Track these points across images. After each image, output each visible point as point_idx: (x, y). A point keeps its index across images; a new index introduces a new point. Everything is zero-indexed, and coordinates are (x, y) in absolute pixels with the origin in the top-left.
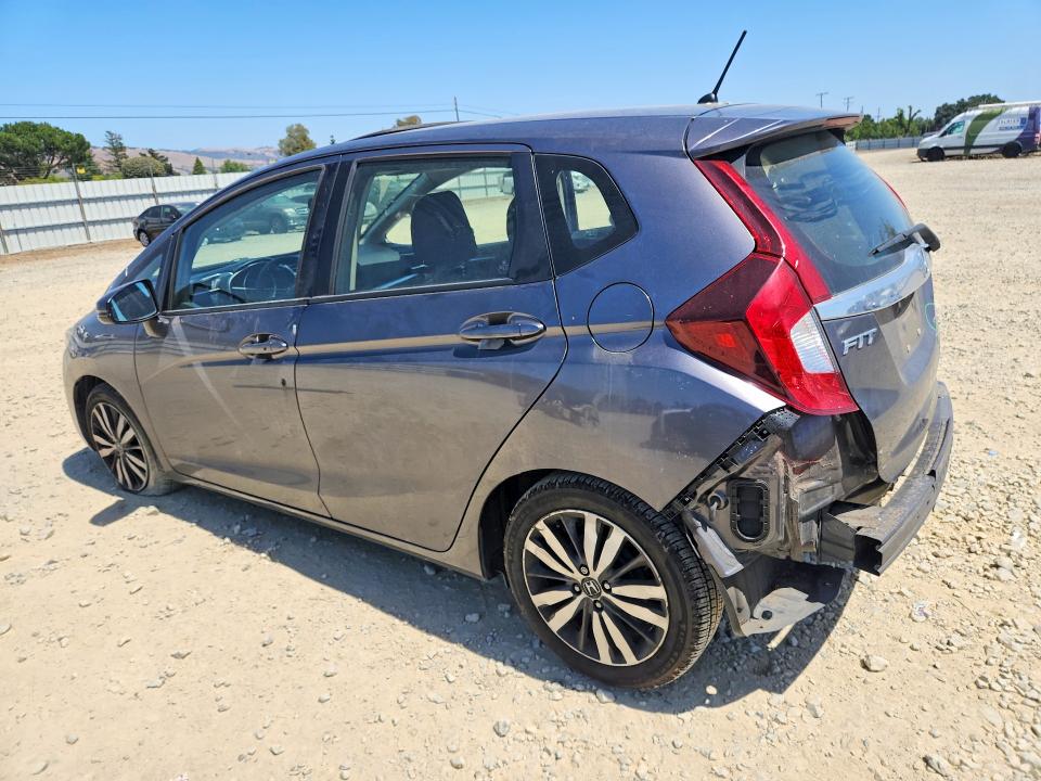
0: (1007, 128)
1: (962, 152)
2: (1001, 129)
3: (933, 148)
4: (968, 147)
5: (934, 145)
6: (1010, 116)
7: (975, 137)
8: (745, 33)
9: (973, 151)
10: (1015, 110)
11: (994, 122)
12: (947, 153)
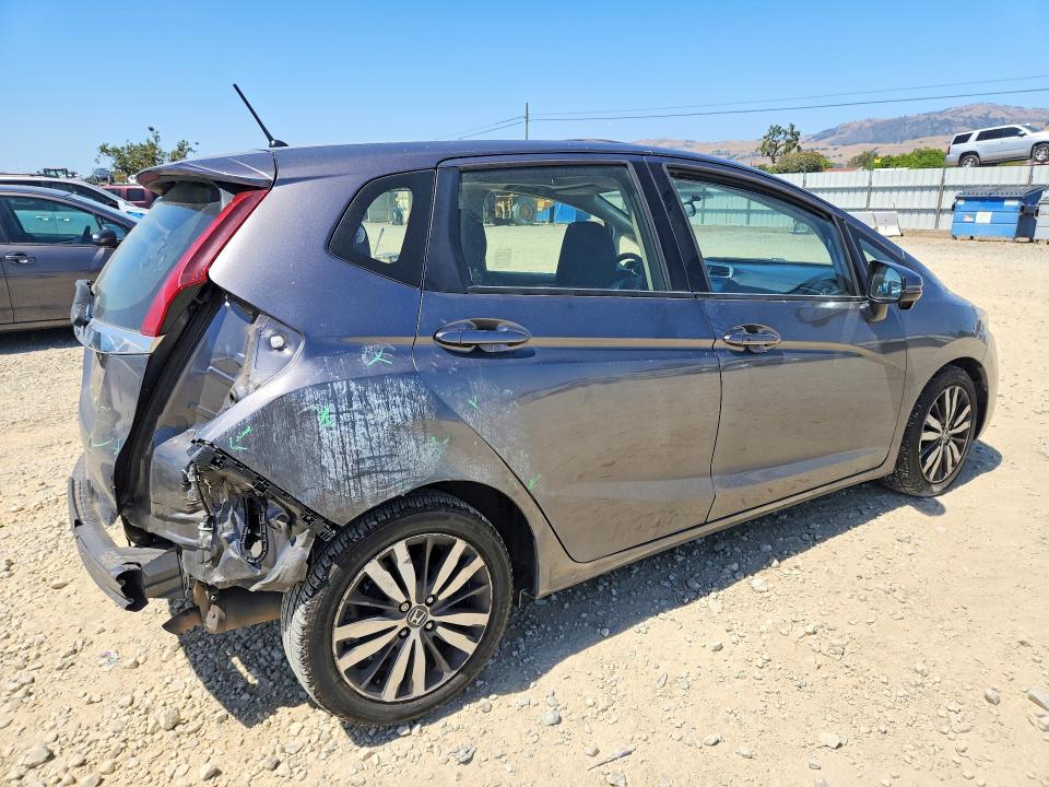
8: (235, 86)
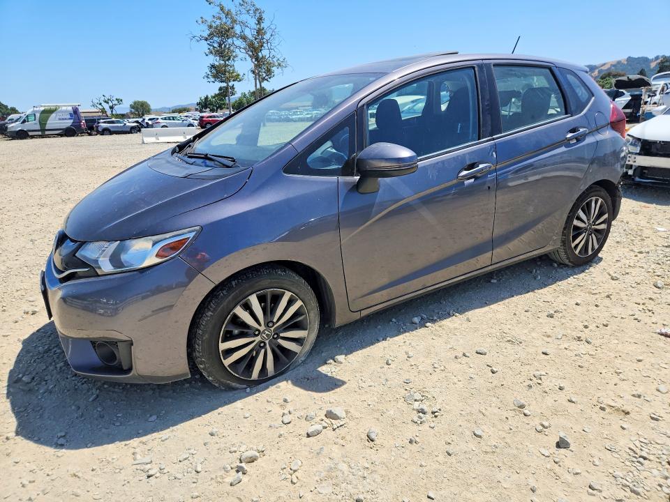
0: (63, 119)
1: (40, 133)
2: (60, 119)
3: (20, 130)
4: (43, 130)
5: (20, 129)
6: (62, 112)
7: (45, 124)
9: (47, 133)
10: (64, 108)
11: (54, 115)
12: (30, 134)
